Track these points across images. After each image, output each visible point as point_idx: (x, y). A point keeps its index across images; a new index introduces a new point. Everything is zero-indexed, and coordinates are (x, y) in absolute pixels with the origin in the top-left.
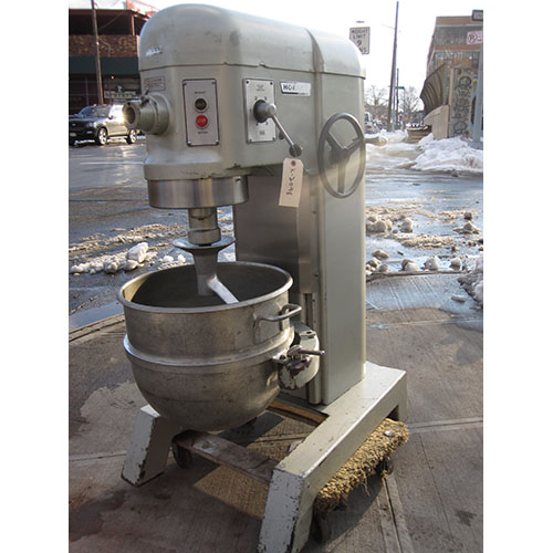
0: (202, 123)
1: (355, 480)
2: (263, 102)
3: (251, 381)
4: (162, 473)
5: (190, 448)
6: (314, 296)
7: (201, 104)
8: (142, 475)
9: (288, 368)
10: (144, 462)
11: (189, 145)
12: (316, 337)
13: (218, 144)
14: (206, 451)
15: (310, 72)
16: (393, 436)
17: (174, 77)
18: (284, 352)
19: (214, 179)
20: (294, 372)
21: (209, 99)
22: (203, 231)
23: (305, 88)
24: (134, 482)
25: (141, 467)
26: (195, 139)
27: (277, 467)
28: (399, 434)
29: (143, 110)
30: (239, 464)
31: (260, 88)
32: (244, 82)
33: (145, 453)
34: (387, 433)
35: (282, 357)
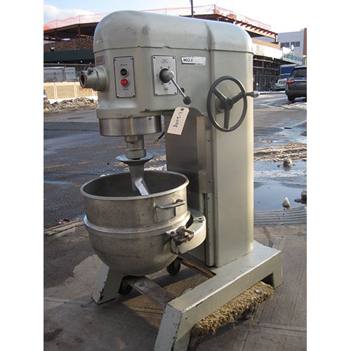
0: (125, 84)
1: (223, 319)
2: (167, 70)
3: (152, 246)
4: (115, 299)
5: (132, 285)
6: (210, 195)
7: (124, 72)
8: (101, 298)
9: (175, 240)
10: (103, 290)
11: (118, 97)
12: (205, 222)
13: (134, 96)
14: (140, 288)
15: (205, 50)
16: (260, 294)
17: (109, 56)
18: (174, 230)
19: (134, 118)
20: (178, 243)
21: (129, 69)
22: (134, 150)
23: (201, 60)
24: (96, 301)
25: (102, 293)
26: (121, 93)
27: (169, 303)
28: (265, 293)
29: (89, 77)
30: (156, 299)
31: (165, 61)
32: (153, 57)
33: (104, 285)
34: (257, 291)
35: (172, 233)
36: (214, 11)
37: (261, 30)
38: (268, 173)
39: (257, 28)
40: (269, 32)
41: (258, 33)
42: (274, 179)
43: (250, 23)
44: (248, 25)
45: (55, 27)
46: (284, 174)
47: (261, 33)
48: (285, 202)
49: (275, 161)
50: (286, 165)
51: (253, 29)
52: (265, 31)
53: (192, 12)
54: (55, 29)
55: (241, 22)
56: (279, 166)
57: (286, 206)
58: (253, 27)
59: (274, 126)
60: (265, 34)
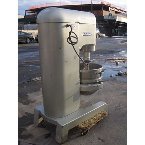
36: (101, 2)
37: (121, 10)
38: (109, 66)
39: (119, 10)
40: (124, 11)
41: (120, 12)
42: (111, 68)
43: (116, 8)
44: (116, 9)
45: (37, 8)
46: (115, 67)
47: (121, 12)
48: (111, 75)
49: (113, 63)
50: (117, 64)
51: (118, 10)
52: (122, 11)
53: (92, 3)
54: (37, 9)
55: (112, 7)
56: (114, 64)
57: (111, 76)
58: (117, 9)
59: (118, 50)
60: (123, 12)
